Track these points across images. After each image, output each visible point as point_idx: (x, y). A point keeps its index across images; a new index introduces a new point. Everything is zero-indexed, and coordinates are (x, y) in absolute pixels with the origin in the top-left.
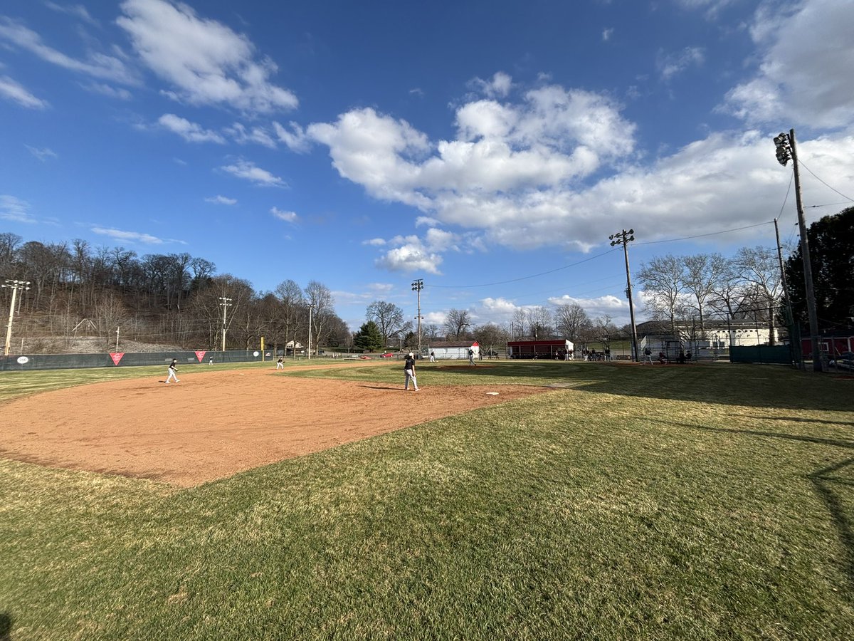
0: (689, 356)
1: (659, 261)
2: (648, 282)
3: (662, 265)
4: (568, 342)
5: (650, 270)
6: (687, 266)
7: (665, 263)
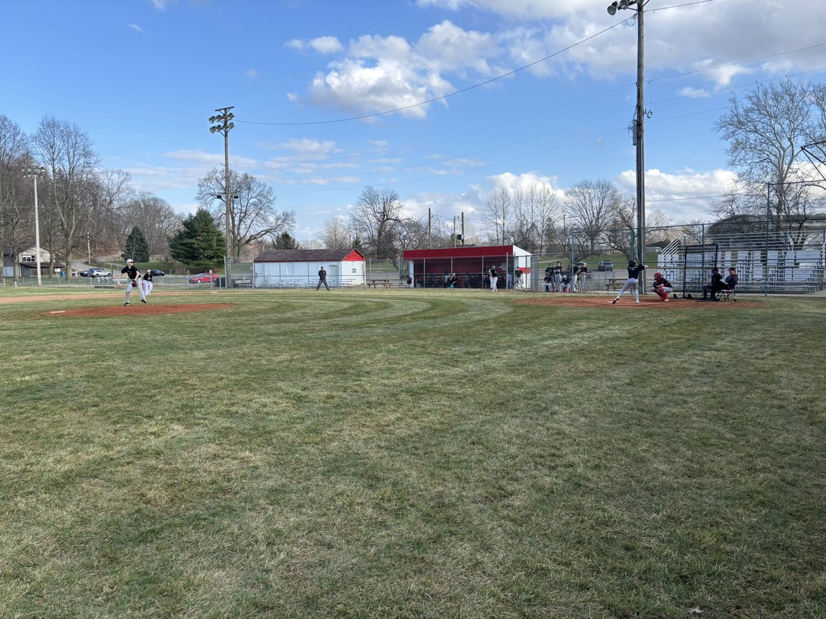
0: (732, 281)
1: (765, 94)
2: (741, 135)
3: (771, 102)
4: (517, 251)
5: (747, 111)
6: (818, 104)
7: (777, 97)
